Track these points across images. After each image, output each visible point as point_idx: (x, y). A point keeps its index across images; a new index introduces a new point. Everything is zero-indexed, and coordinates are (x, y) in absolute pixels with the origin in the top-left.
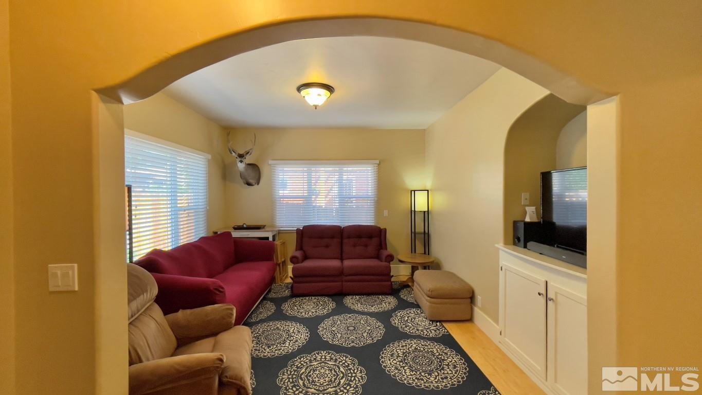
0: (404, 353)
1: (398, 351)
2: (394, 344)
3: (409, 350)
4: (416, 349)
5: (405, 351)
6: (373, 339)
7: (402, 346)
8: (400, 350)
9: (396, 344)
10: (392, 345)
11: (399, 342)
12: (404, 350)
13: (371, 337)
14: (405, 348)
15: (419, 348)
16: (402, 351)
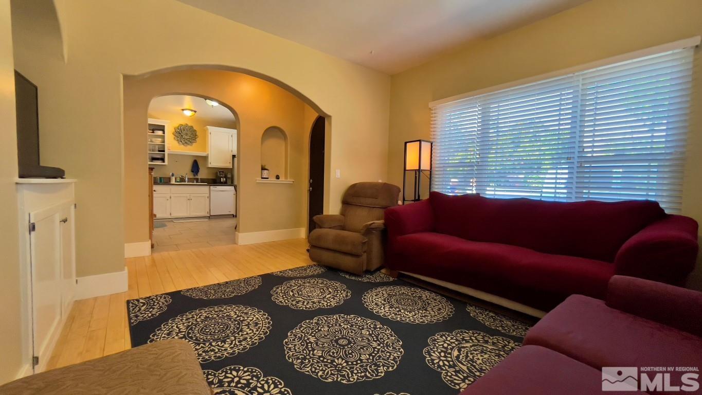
0: (241, 331)
1: (251, 331)
2: (259, 339)
3: (235, 337)
4: (224, 342)
5: (240, 333)
6: (295, 336)
7: (245, 339)
8: (247, 334)
9: (256, 340)
10: (262, 336)
11: (253, 344)
12: (242, 335)
13: (300, 338)
14: (242, 338)
15: (219, 343)
16: (245, 333)
